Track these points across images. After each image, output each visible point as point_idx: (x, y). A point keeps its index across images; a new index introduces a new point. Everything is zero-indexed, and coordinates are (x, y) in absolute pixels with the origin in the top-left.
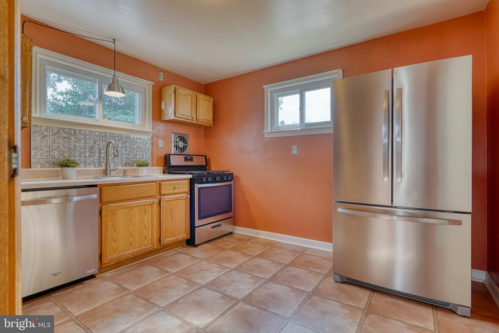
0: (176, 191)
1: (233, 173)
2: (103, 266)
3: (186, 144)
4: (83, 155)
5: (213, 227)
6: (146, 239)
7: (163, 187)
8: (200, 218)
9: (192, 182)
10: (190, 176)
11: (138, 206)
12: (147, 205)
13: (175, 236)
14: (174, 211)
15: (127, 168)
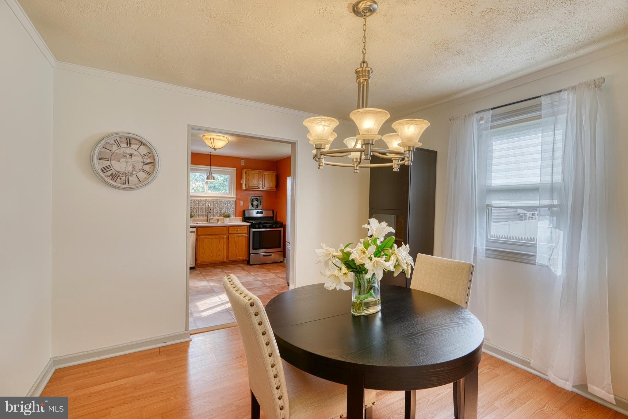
0: (238, 232)
1: (283, 223)
2: (198, 264)
3: (260, 202)
4: (197, 211)
5: (263, 256)
6: (220, 255)
7: (230, 230)
8: (254, 249)
9: (250, 227)
10: (248, 224)
11: (216, 238)
12: (220, 238)
13: (238, 257)
14: (237, 243)
15: (218, 218)
